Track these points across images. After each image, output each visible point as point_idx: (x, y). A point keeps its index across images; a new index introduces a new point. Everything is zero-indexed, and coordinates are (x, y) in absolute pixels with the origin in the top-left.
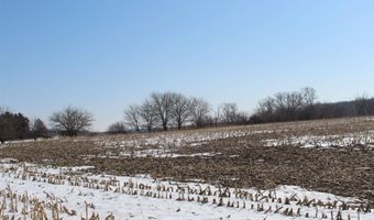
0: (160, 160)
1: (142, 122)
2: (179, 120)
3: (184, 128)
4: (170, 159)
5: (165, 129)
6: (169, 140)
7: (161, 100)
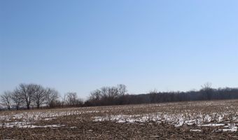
0: (22, 130)
1: (12, 103)
2: (38, 103)
3: (42, 108)
4: (30, 129)
5: (28, 108)
6: (30, 116)
7: (26, 89)
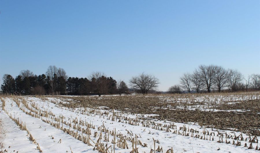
0: (205, 113)
1: (193, 86)
2: (219, 86)
3: (223, 91)
4: (212, 113)
5: (209, 91)
6: (212, 99)
7: (206, 71)
